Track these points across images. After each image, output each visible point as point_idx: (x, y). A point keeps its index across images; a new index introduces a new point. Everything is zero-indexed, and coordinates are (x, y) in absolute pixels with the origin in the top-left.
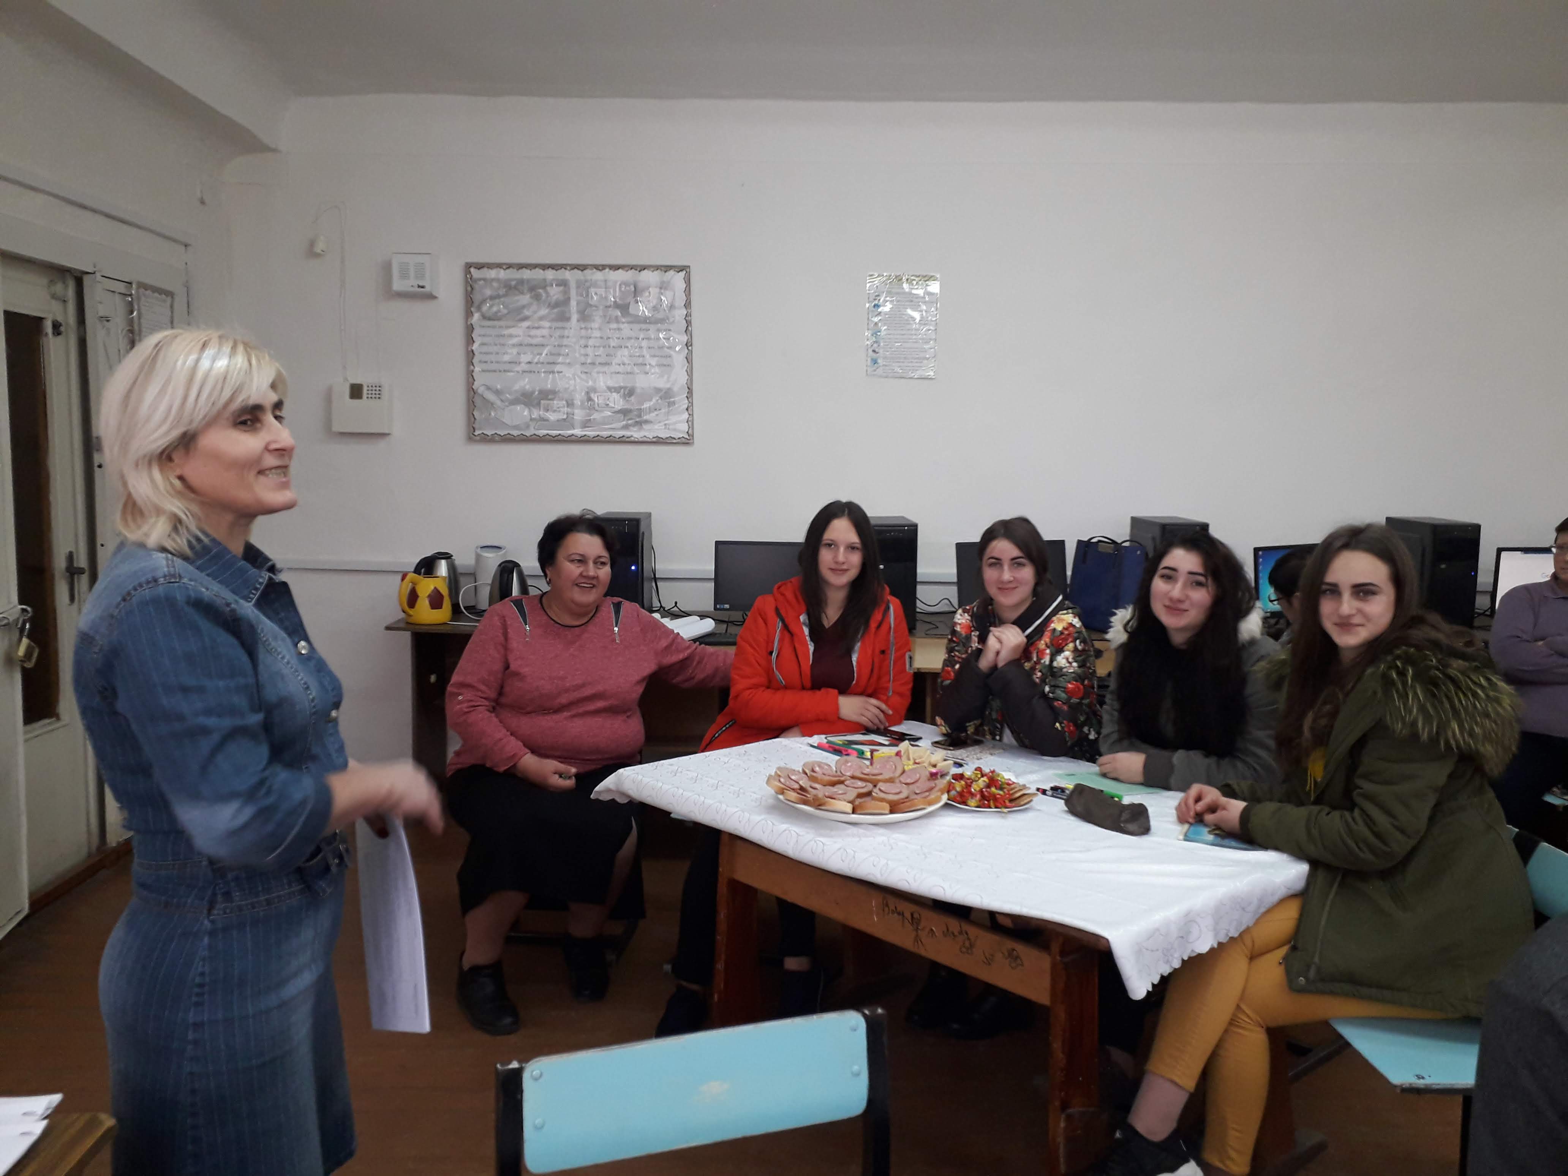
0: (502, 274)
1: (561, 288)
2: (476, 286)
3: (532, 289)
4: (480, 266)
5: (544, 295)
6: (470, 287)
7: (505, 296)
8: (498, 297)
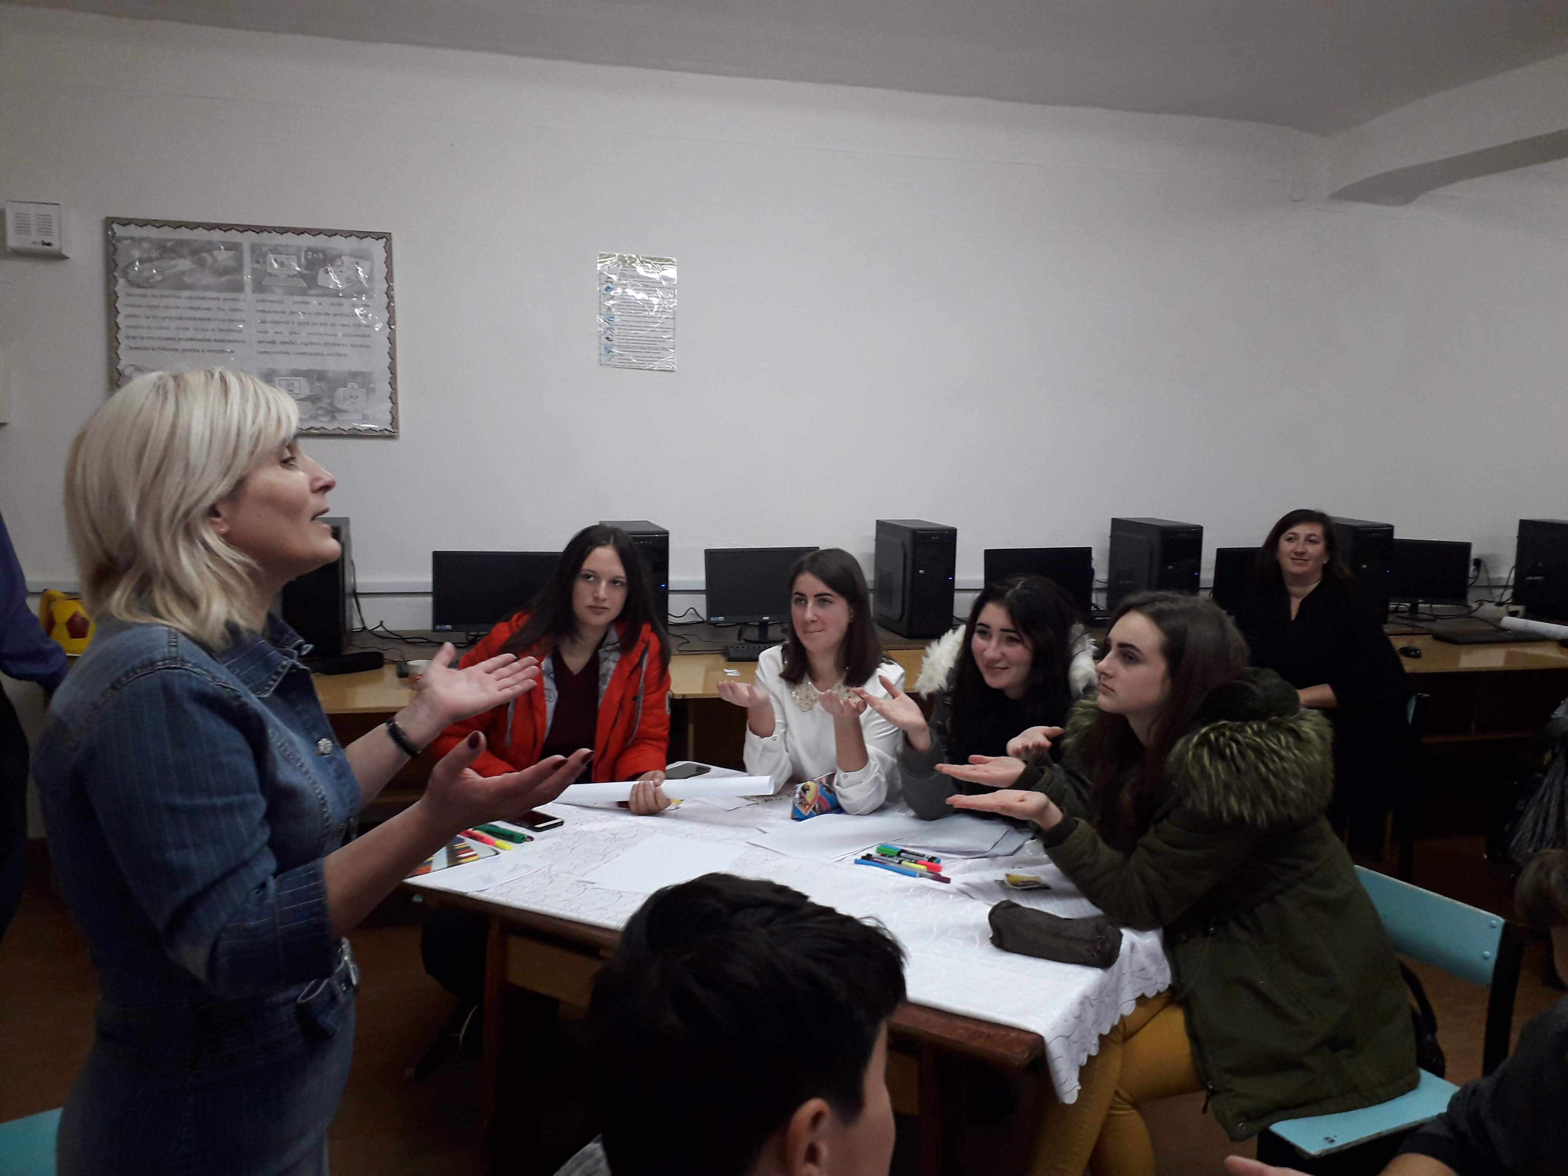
0: (155, 233)
1: (231, 253)
2: (121, 246)
3: (195, 252)
4: (126, 222)
5: (209, 260)
6: (111, 246)
7: (158, 259)
8: (150, 259)
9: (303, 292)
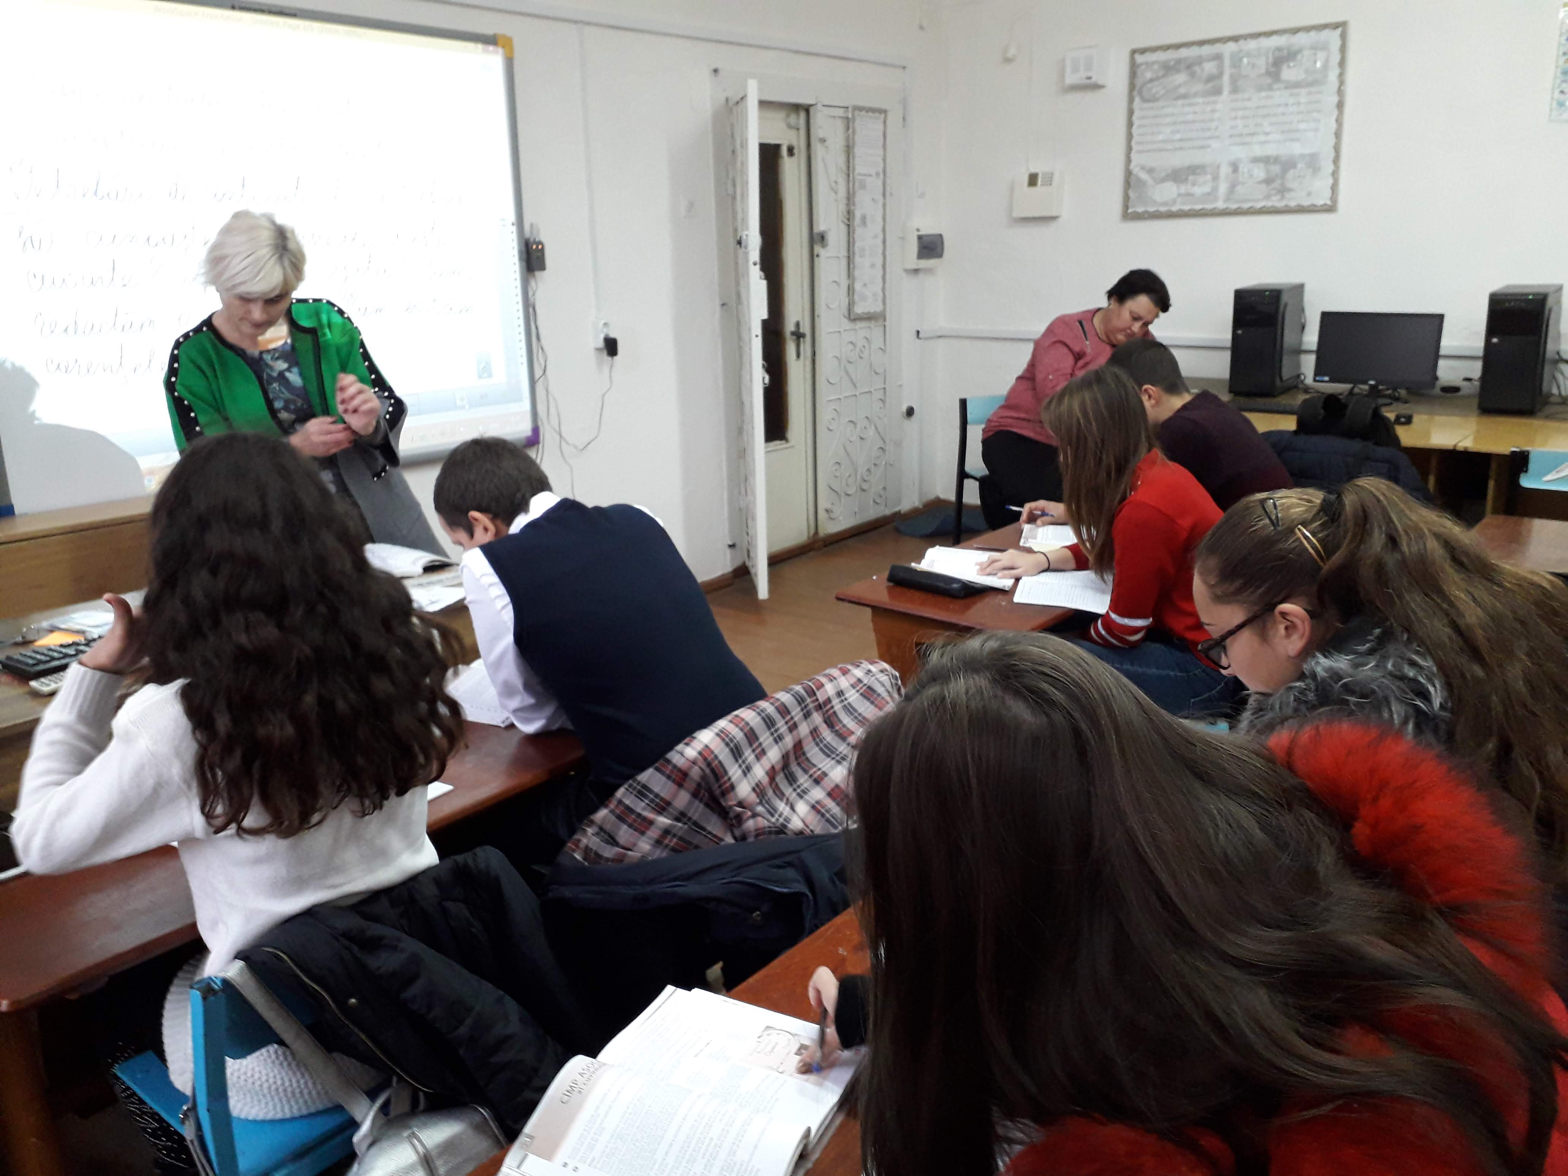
0: (1161, 56)
1: (1215, 63)
3: (1189, 67)
4: (1143, 51)
5: (1199, 71)
6: (1133, 71)
7: (1164, 76)
8: (1157, 79)
9: (1270, 88)
